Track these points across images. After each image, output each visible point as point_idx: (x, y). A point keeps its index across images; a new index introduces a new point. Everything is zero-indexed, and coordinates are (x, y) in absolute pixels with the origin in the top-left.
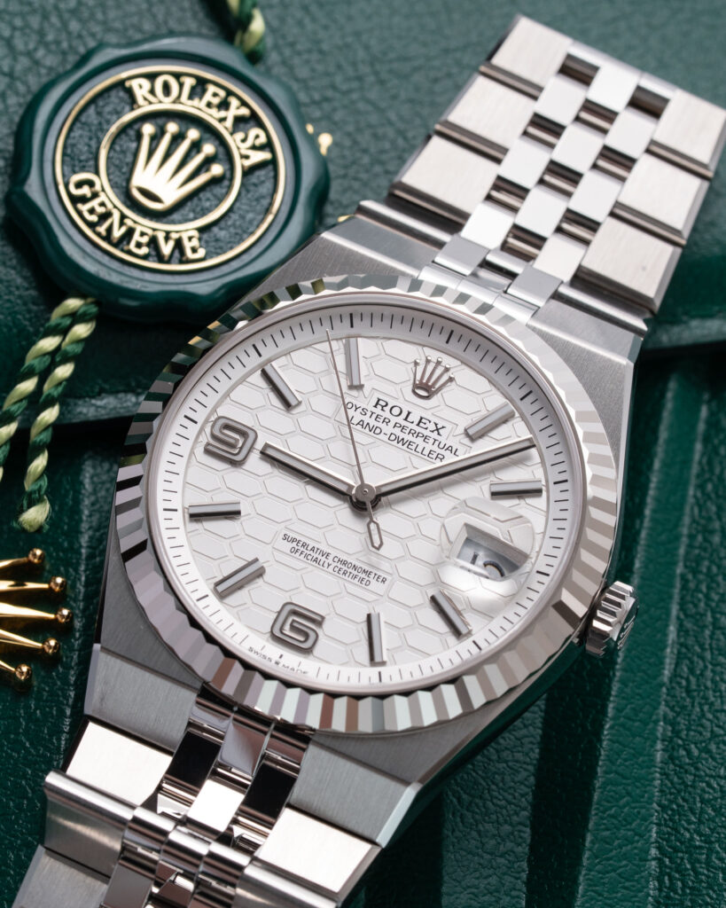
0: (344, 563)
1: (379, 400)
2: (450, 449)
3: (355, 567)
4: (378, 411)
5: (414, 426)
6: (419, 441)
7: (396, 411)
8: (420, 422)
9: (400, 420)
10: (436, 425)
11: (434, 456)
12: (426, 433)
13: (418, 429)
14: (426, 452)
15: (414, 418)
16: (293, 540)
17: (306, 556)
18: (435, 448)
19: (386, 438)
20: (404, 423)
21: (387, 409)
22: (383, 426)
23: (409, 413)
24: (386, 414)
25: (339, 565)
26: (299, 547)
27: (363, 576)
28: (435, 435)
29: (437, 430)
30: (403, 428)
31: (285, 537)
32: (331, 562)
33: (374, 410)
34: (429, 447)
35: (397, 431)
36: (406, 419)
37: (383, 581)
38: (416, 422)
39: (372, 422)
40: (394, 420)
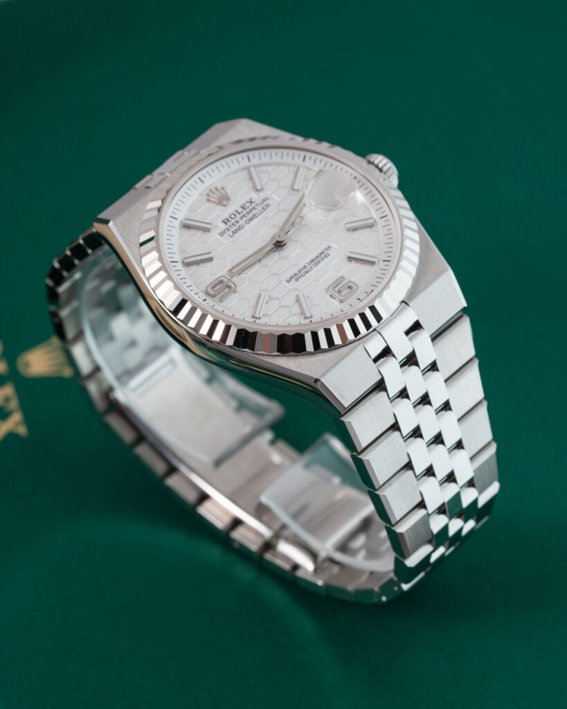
0: (313, 261)
1: (223, 221)
2: (264, 200)
3: (317, 257)
4: (229, 224)
5: (245, 212)
6: (254, 212)
7: (233, 216)
8: (243, 208)
9: (238, 216)
10: (248, 202)
11: (265, 208)
12: (251, 207)
13: (248, 210)
14: (262, 210)
15: (240, 210)
16: (291, 278)
17: (302, 275)
18: (261, 206)
19: (246, 224)
20: (242, 215)
21: (230, 220)
22: (239, 224)
23: (236, 211)
24: (233, 221)
25: (313, 263)
26: (296, 277)
27: (323, 255)
28: (253, 205)
29: (251, 202)
30: (244, 216)
31: (288, 281)
32: (309, 267)
33: (228, 225)
34: (260, 208)
35: (245, 219)
36: (239, 213)
37: (330, 247)
38: (242, 209)
39: (236, 228)
40: (238, 218)
